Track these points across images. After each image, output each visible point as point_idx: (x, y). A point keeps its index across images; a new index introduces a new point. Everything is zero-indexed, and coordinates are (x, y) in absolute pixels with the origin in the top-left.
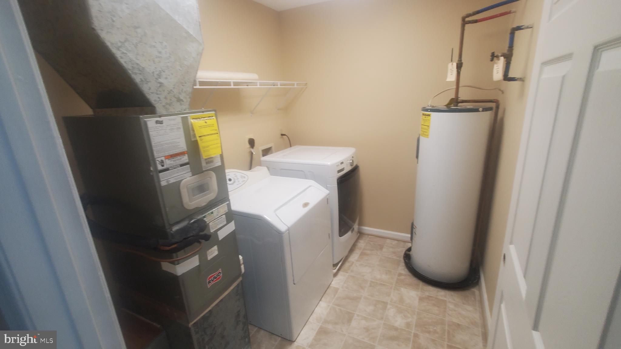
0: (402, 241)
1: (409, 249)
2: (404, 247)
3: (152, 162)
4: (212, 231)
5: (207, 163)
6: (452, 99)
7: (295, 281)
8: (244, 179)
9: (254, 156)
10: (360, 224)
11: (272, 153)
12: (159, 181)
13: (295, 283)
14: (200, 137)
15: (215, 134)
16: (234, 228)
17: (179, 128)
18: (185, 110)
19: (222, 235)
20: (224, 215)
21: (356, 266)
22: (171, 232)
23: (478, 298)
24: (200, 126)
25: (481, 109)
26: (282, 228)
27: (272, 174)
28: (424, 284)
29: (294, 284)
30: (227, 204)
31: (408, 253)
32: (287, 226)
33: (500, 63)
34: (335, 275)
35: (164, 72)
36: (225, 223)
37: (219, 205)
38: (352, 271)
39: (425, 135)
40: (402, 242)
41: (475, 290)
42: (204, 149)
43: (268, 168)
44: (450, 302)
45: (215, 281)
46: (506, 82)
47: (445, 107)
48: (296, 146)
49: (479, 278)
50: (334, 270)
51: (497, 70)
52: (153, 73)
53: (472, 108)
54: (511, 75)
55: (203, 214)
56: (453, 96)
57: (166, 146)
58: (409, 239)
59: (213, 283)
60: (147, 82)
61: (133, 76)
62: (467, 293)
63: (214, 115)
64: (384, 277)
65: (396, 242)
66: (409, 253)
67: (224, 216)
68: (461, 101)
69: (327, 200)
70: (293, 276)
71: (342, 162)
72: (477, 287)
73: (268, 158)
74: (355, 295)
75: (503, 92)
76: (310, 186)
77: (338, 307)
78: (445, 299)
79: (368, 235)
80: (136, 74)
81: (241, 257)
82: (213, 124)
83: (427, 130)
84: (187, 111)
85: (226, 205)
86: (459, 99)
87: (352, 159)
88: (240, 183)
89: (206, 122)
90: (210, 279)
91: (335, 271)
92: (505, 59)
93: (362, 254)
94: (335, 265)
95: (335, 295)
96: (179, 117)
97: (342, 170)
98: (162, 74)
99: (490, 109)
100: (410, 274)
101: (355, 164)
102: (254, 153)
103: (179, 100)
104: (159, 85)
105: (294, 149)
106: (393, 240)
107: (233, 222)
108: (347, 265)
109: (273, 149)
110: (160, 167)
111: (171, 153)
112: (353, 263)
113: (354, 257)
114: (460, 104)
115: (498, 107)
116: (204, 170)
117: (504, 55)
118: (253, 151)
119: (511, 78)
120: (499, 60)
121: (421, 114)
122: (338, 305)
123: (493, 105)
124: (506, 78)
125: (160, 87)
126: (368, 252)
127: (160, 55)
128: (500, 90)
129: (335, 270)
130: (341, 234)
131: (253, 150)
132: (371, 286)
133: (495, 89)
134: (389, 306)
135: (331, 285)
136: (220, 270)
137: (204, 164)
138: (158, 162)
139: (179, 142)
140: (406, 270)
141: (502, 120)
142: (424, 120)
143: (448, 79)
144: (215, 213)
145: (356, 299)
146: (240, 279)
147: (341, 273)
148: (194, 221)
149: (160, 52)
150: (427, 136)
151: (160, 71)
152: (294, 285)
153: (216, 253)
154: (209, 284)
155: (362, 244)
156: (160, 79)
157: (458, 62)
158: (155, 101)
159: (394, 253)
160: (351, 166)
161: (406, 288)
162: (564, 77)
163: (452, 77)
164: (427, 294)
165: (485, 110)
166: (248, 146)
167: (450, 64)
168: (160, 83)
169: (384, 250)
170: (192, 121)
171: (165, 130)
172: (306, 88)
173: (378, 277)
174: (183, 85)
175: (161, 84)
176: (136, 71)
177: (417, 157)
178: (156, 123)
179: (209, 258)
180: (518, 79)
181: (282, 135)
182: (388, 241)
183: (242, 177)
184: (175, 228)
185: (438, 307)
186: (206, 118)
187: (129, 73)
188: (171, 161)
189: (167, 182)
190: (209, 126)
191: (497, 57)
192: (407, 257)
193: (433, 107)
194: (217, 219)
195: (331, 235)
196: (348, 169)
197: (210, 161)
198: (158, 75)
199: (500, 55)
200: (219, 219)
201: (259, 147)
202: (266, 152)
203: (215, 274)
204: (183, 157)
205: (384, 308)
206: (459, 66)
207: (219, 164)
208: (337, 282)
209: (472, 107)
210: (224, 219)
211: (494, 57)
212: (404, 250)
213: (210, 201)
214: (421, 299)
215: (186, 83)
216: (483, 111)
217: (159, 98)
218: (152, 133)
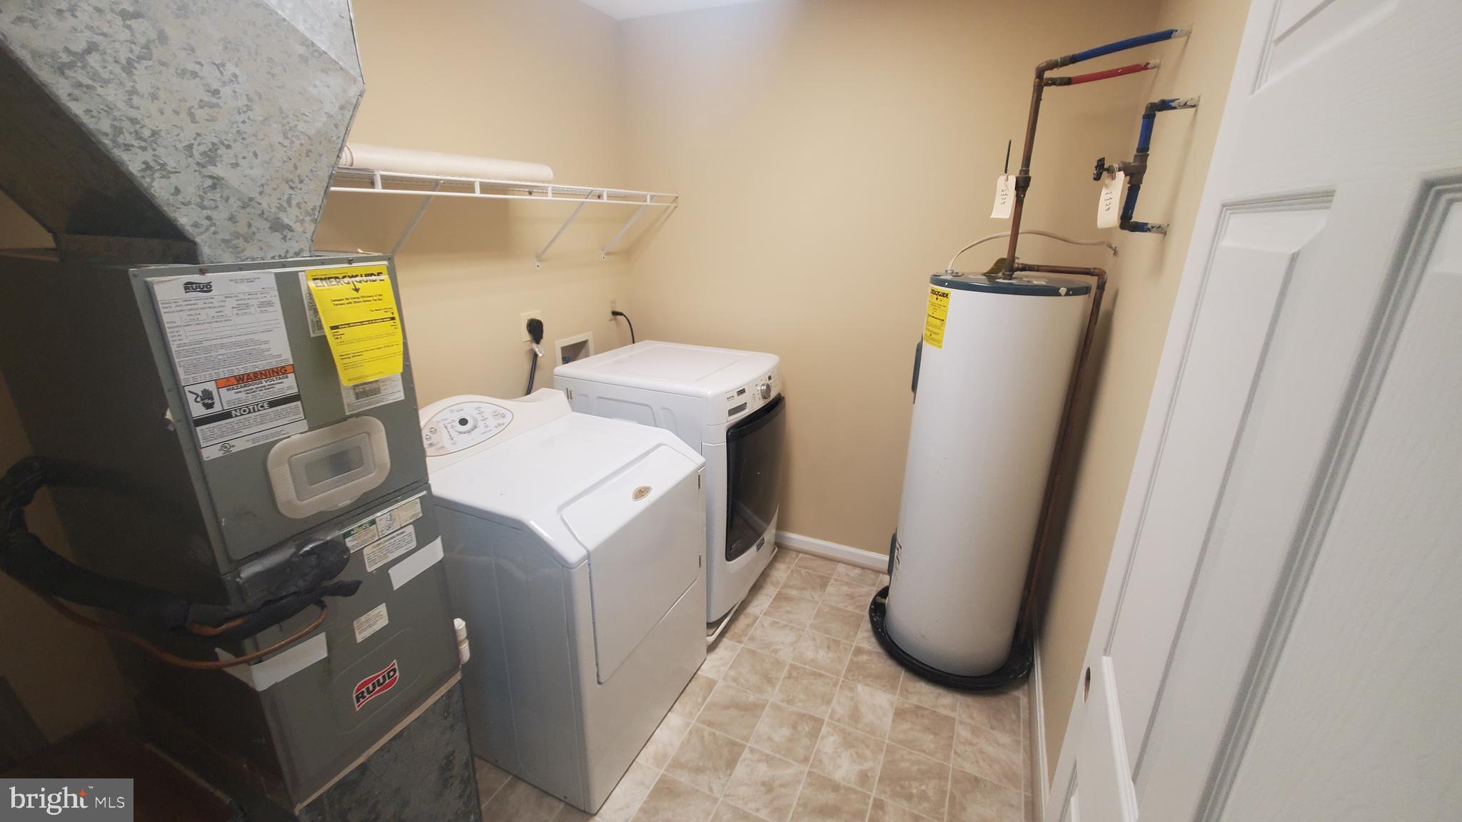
0: (869, 569)
1: (884, 593)
2: (874, 585)
3: (170, 397)
4: (370, 568)
5: (358, 396)
6: (1001, 261)
7: (601, 676)
8: (501, 421)
9: (539, 361)
10: (781, 526)
11: (587, 355)
12: (196, 449)
13: (602, 681)
14: (333, 328)
15: (383, 320)
16: (440, 555)
17: (270, 304)
18: (297, 254)
19: (400, 576)
20: (411, 526)
21: (763, 626)
22: (238, 580)
23: (1024, 715)
24: (335, 300)
25: (1063, 290)
26: (572, 552)
27: (574, 409)
28: (909, 675)
29: (599, 683)
30: (419, 497)
31: (880, 600)
32: (585, 548)
33: (1116, 187)
34: (711, 648)
35: (228, 147)
36: (414, 544)
37: (397, 501)
38: (752, 639)
39: (933, 340)
40: (870, 572)
41: (1020, 694)
42: (345, 361)
43: (569, 395)
44: (961, 723)
45: (378, 692)
46: (1126, 232)
47: (984, 277)
48: (647, 341)
49: (1031, 666)
50: (708, 636)
51: (1108, 202)
52: (189, 147)
53: (1044, 286)
54: (1137, 217)
55: (343, 527)
56: (1004, 254)
57: (223, 351)
58: (886, 567)
59: (369, 698)
60: (166, 172)
61: (119, 154)
62: (1000, 702)
63: (384, 270)
64: (822, 655)
65: (858, 571)
66: (883, 600)
67: (411, 529)
68: (1020, 266)
69: (698, 479)
70: (597, 665)
71: (742, 388)
72: (1026, 687)
73: (573, 369)
74: (751, 699)
75: (1115, 253)
76: (659, 446)
77: (708, 728)
78: (952, 714)
79: (798, 551)
80: (128, 147)
81: (459, 624)
82: (380, 295)
83: (939, 329)
84: (305, 257)
85: (418, 500)
86: (1016, 261)
87: (769, 382)
88: (491, 430)
89: (357, 290)
90: (364, 689)
91: (711, 639)
92: (1128, 178)
93: (780, 597)
94: (712, 625)
95: (705, 699)
96: (271, 273)
97: (741, 408)
98: (219, 152)
99: (1085, 290)
100: (879, 650)
101: (773, 395)
102: (540, 355)
103: (278, 226)
104: (209, 182)
105: (641, 347)
106: (851, 567)
107: (439, 541)
108: (742, 622)
109: (591, 345)
110: (198, 410)
111: (240, 370)
112: (757, 618)
113: (761, 604)
114: (1017, 274)
115: (1101, 287)
116: (348, 413)
117: (1126, 169)
118: (537, 350)
119: (1137, 223)
120: (1113, 178)
121: (930, 291)
122: (710, 724)
123: (1092, 281)
124: (1127, 222)
125: (214, 187)
126: (794, 593)
127: (214, 100)
128: (1110, 247)
129: (712, 637)
130: (730, 555)
131: (536, 348)
132: (789, 677)
133: (1098, 244)
134: (824, 729)
135: (699, 672)
136: (395, 661)
137: (348, 398)
138: (191, 398)
139: (266, 342)
140: (873, 640)
141: (1109, 316)
142: (933, 304)
143: (996, 214)
144: (382, 524)
145: (752, 709)
146: (458, 676)
147: (726, 642)
148: (312, 548)
149: (216, 93)
150: (938, 343)
151: (213, 144)
152: (599, 686)
153: (384, 622)
154: (358, 702)
155: (781, 573)
156: (215, 165)
157: (1020, 174)
158: (196, 225)
159: (851, 597)
160: (764, 398)
161: (868, 685)
162: (1294, 258)
163: (1003, 209)
164: (914, 700)
165: (1073, 292)
166: (526, 336)
167: (1002, 178)
168: (211, 177)
169: (830, 589)
170: (312, 284)
171: (221, 309)
172: (676, 207)
173: (810, 654)
174: (292, 188)
175: (217, 183)
176: (127, 138)
177: (914, 387)
178: (186, 288)
179: (360, 637)
180: (1153, 227)
181: (615, 313)
182: (841, 568)
183: (496, 415)
184: (248, 571)
185: (936, 734)
186: (358, 279)
187: (104, 144)
188: (236, 393)
189: (224, 446)
190: (367, 299)
191: (1111, 171)
192: (878, 609)
193: (957, 275)
194: (386, 538)
195: (704, 559)
196: (755, 404)
197: (366, 390)
198: (204, 154)
199: (1116, 166)
200: (394, 537)
201: (555, 340)
202: (573, 353)
203: (379, 675)
204: (280, 381)
205: (814, 734)
206: (1022, 185)
207: (400, 396)
208: (714, 666)
209: (1043, 283)
210: (409, 535)
211: (1102, 169)
212: (874, 591)
213: (364, 494)
214: (899, 714)
215: (301, 182)
216: (1067, 294)
217: (209, 218)
218: (169, 318)
